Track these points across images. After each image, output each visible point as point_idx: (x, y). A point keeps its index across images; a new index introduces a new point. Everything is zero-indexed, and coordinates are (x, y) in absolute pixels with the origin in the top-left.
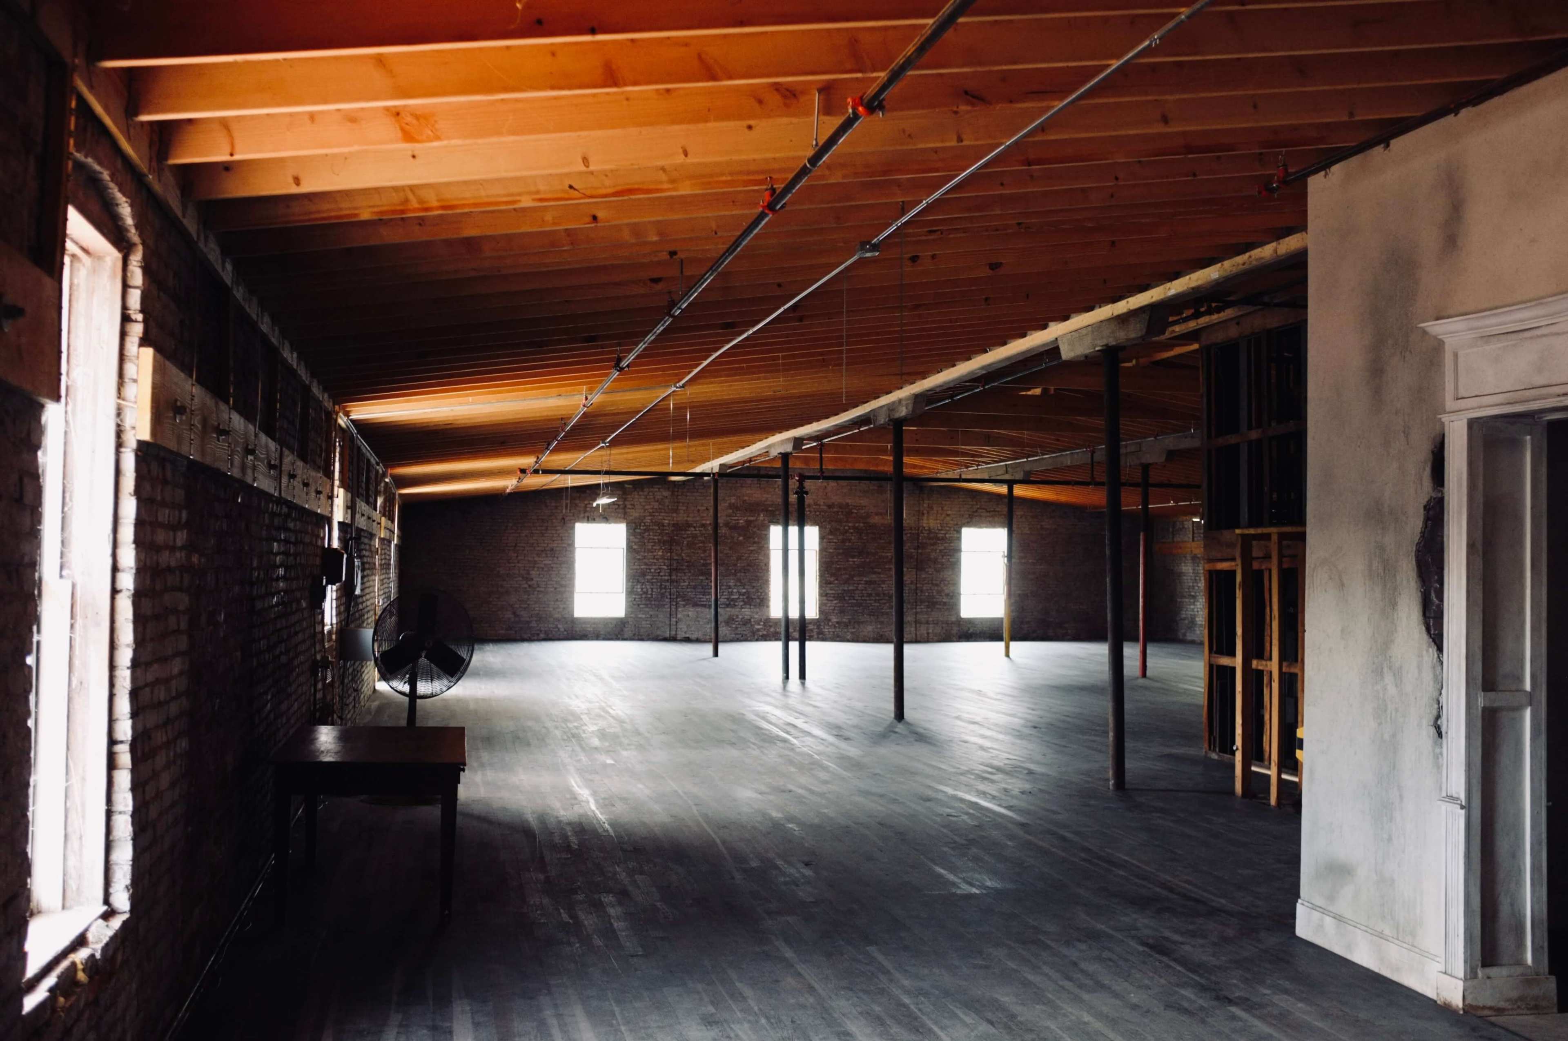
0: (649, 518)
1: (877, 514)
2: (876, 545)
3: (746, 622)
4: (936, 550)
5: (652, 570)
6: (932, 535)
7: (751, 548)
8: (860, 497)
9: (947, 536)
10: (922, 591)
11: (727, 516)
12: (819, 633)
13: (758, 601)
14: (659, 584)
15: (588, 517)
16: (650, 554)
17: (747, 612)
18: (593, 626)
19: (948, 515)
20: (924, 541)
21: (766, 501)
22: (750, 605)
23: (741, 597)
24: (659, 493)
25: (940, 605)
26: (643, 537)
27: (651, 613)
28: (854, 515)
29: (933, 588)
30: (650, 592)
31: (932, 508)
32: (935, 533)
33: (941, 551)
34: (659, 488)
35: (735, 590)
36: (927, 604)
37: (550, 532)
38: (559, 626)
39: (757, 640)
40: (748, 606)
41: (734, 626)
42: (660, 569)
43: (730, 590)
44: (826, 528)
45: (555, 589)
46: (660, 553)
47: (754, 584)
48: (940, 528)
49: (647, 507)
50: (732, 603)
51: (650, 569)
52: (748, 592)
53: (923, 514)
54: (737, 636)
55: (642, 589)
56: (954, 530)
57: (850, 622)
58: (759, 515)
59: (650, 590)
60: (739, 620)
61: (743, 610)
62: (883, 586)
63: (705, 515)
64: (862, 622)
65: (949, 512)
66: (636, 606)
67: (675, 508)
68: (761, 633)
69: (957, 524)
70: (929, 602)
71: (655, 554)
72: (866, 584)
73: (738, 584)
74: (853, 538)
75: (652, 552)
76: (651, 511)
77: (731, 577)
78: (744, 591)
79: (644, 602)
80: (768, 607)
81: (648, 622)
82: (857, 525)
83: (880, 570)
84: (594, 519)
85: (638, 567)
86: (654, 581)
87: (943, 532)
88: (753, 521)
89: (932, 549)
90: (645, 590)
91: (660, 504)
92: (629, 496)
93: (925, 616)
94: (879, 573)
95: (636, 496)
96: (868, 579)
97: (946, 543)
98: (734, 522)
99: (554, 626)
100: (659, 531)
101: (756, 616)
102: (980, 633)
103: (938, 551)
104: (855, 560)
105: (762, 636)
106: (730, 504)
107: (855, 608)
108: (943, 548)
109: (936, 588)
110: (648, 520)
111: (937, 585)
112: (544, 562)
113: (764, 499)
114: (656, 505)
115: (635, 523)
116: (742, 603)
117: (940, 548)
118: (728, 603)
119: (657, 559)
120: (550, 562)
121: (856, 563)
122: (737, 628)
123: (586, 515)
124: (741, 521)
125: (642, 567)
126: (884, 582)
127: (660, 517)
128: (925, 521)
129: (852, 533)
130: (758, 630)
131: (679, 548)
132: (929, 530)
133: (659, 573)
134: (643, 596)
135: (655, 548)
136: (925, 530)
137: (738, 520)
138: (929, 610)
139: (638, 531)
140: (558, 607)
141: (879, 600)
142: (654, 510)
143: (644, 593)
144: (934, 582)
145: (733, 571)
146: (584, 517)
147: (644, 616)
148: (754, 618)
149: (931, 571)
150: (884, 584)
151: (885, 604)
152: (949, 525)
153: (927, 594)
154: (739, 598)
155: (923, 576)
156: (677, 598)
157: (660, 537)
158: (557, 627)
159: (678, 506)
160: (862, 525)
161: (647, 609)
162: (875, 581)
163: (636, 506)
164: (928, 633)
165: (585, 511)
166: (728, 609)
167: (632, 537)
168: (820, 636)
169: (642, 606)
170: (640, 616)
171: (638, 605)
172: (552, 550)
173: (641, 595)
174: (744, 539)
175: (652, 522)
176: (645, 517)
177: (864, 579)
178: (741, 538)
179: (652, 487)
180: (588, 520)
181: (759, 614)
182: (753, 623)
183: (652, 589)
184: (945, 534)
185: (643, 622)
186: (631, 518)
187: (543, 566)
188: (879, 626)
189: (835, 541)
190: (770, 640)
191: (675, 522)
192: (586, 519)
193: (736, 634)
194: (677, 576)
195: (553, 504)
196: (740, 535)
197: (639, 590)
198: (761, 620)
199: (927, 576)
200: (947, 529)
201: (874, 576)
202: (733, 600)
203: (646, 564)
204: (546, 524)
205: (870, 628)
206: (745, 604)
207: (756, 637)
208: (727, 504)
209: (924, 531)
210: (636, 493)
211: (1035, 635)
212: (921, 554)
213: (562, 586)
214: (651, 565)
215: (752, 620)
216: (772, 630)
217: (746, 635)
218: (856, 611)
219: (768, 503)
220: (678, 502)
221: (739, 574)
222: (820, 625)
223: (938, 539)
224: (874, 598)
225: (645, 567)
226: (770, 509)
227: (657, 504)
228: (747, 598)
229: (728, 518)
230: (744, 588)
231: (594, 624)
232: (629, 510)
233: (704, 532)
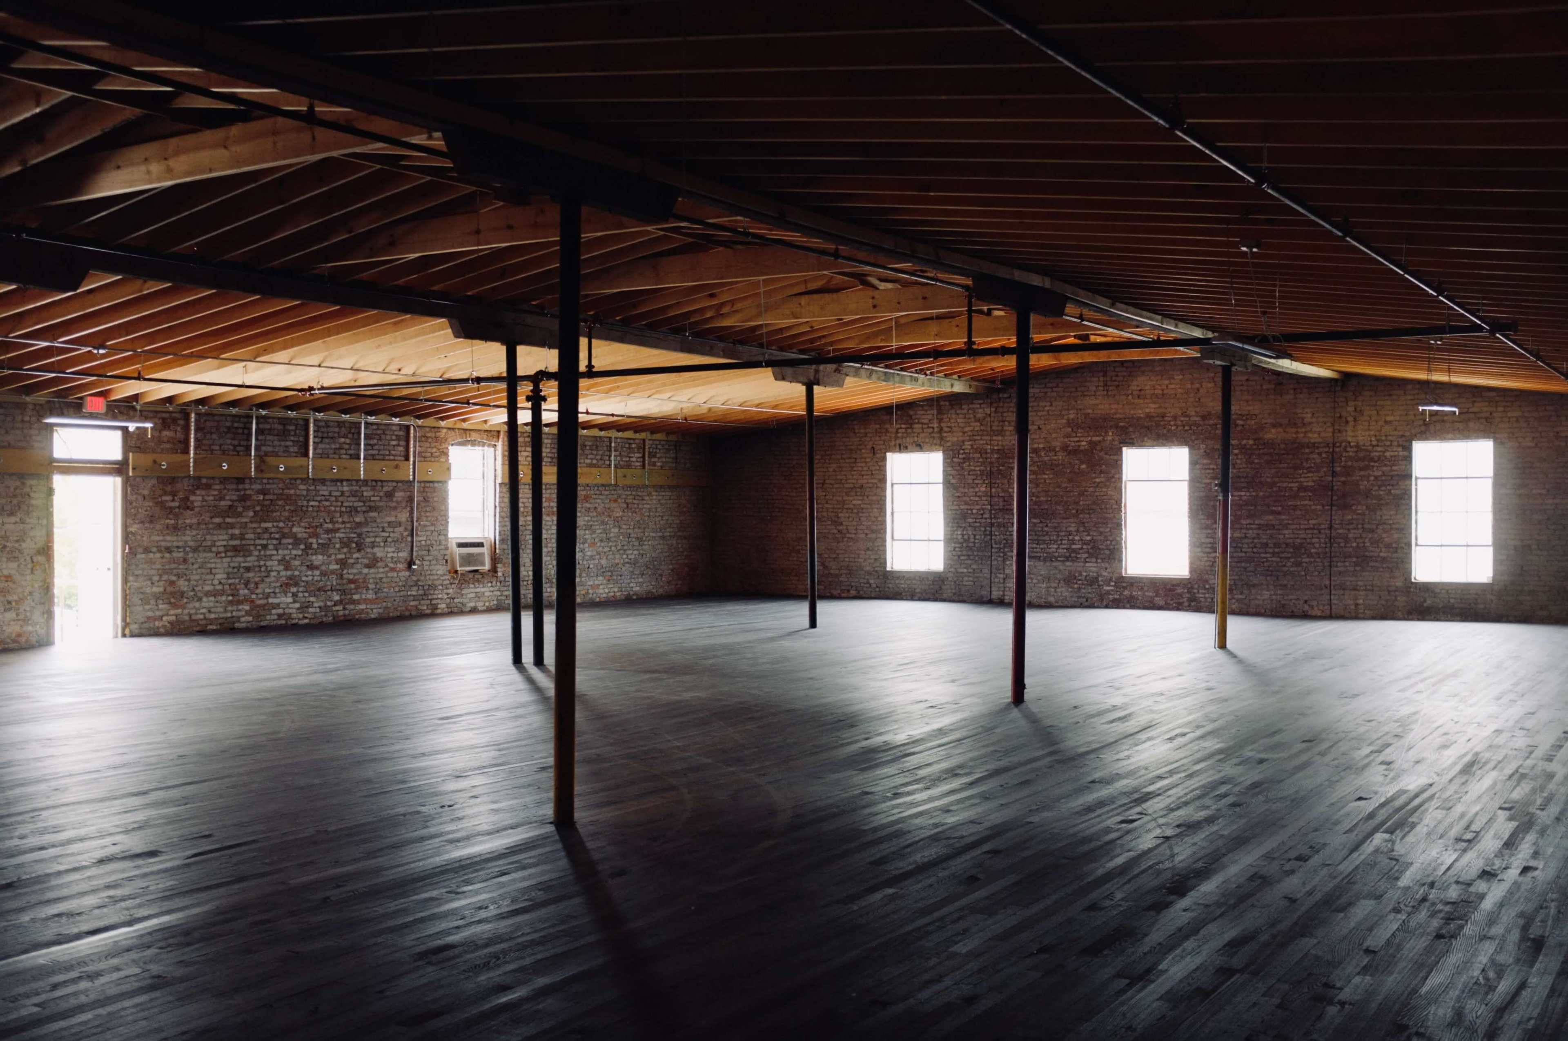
0: (970, 443)
1: (1274, 426)
2: (1273, 471)
3: (1093, 581)
4: (1369, 476)
5: (974, 511)
6: (1361, 455)
7: (1097, 480)
8: (1247, 401)
9: (1388, 454)
10: (1347, 540)
11: (1064, 437)
12: (1190, 600)
13: (1107, 552)
14: (983, 529)
15: (900, 445)
16: (971, 490)
17: (1092, 567)
18: (908, 582)
19: (1387, 422)
20: (1350, 463)
21: (1116, 413)
22: (1097, 559)
23: (1085, 547)
24: (980, 411)
25: (1376, 561)
26: (963, 468)
27: (974, 567)
28: (1239, 428)
29: (1364, 535)
30: (972, 540)
31: (1361, 412)
32: (1367, 451)
33: (1376, 478)
34: (980, 404)
35: (1077, 538)
36: (1354, 559)
37: (859, 465)
38: (872, 581)
39: (1107, 607)
40: (1094, 560)
41: (1076, 586)
42: (983, 509)
43: (1071, 538)
44: (1199, 449)
45: (867, 534)
46: (983, 489)
47: (1101, 530)
48: (1374, 443)
49: (966, 429)
50: (1073, 555)
51: (971, 510)
52: (1093, 541)
53: (1347, 422)
54: (1081, 600)
55: (963, 535)
56: (1399, 446)
57: (1235, 584)
58: (1106, 433)
59: (972, 537)
60: (1083, 578)
61: (1087, 565)
62: (1286, 532)
63: (1038, 436)
64: (1254, 586)
65: (1389, 418)
66: (956, 558)
67: (1000, 428)
68: (1111, 597)
69: (1403, 436)
70: (1357, 557)
71: (977, 490)
72: (1259, 529)
73: (1081, 529)
74: (1239, 461)
75: (973, 487)
76: (970, 433)
77: (1072, 520)
78: (1089, 538)
79: (964, 553)
80: (1120, 561)
81: (971, 579)
82: (1244, 442)
83: (1280, 508)
84: (906, 448)
85: (957, 507)
86: (978, 524)
87: (1379, 449)
88: (1100, 442)
89: (1361, 476)
90: (966, 537)
91: (981, 425)
92: (945, 416)
93: (1353, 579)
94: (1279, 513)
95: (954, 416)
96: (1262, 522)
97: (1385, 465)
98: (1073, 444)
99: (865, 581)
100: (981, 460)
101: (1105, 574)
102: (1443, 607)
103: (1372, 478)
104: (1243, 493)
105: (1114, 600)
106: (1068, 420)
107: (1243, 564)
108: (1380, 473)
109: (1370, 536)
110: (967, 446)
111: (1372, 531)
112: (854, 502)
113: (1113, 411)
114: (977, 426)
115: (953, 450)
116: (1086, 555)
117: (1376, 474)
118: (1068, 554)
119: (980, 497)
120: (859, 502)
121: (1244, 498)
122: (1079, 589)
123: (898, 442)
124: (1084, 443)
125: (962, 507)
126: (1286, 526)
127: (982, 442)
128: (1350, 433)
129: (1236, 455)
130: (1108, 593)
131: (1006, 481)
132: (1357, 446)
133: (982, 514)
134: (964, 545)
135: (976, 482)
136: (1351, 447)
137: (1078, 441)
138: (1358, 568)
139: (955, 460)
140: (870, 558)
141: (1278, 553)
142: (975, 433)
143: (965, 541)
144: (1366, 526)
145: (1074, 511)
146: (895, 445)
147: (965, 570)
148: (1101, 575)
149: (1361, 509)
150: (1287, 529)
151: (1289, 558)
152: (1390, 438)
153: (1354, 545)
154: (1082, 548)
155: (1350, 517)
156: (1004, 547)
157: (982, 468)
158: (868, 583)
159: (1002, 426)
160: (1251, 442)
161: (969, 562)
162: (1273, 526)
163: (954, 429)
164: (1357, 605)
165: (896, 438)
166: (1068, 563)
167: (949, 469)
168: (1193, 604)
169: (962, 558)
170: (961, 570)
171: (959, 557)
172: (862, 487)
173: (962, 543)
174: (1088, 467)
175: (972, 448)
176: (963, 442)
177: (1257, 522)
178: (1084, 466)
179: (972, 403)
180: (900, 448)
181: (1108, 570)
182: (1101, 583)
183: (975, 536)
184: (1384, 452)
185: (966, 579)
186: (949, 444)
187: (852, 506)
188: (1279, 592)
189: (1212, 467)
190: (1124, 608)
191: (1000, 447)
192: (898, 447)
193: (1079, 597)
194: (1004, 519)
195: (862, 431)
196: (1082, 463)
197: (960, 537)
198: (1111, 579)
199: (1355, 517)
200: (1388, 443)
201: (1271, 517)
202: (1074, 551)
203: (966, 503)
204: (854, 456)
205: (1266, 594)
206: (1091, 555)
207: (1105, 603)
208: (1064, 421)
209: (1349, 449)
210: (953, 411)
211: (1544, 613)
212: (1344, 483)
213: (873, 531)
214: (973, 504)
215: (1100, 579)
216: (1126, 593)
217: (1092, 599)
218: (1245, 568)
219: (1118, 416)
220: (1003, 421)
221: (1081, 516)
222: (1192, 588)
223: (1372, 460)
224: (1271, 550)
225: (966, 507)
226: (1121, 424)
227: (978, 424)
228: (1092, 548)
229: (1066, 440)
230: (1088, 535)
231: (908, 579)
232: (945, 435)
233: (1036, 459)
